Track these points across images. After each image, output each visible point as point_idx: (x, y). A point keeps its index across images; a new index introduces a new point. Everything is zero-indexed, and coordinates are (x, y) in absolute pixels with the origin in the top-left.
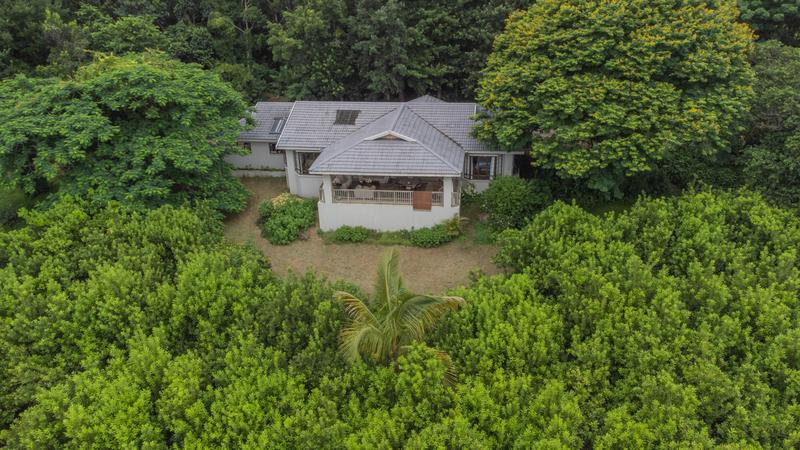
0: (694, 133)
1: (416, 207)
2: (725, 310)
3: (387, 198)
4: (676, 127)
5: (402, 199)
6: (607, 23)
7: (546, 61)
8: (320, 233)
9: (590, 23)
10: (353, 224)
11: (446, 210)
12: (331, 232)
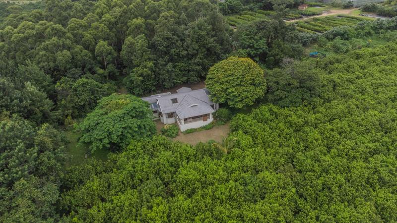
0: (260, 95)
1: (204, 121)
2: (276, 129)
3: (197, 121)
4: (256, 94)
5: (201, 119)
6: (240, 75)
7: (228, 84)
8: (181, 132)
9: (236, 76)
10: (189, 128)
11: (211, 120)
12: (184, 132)
